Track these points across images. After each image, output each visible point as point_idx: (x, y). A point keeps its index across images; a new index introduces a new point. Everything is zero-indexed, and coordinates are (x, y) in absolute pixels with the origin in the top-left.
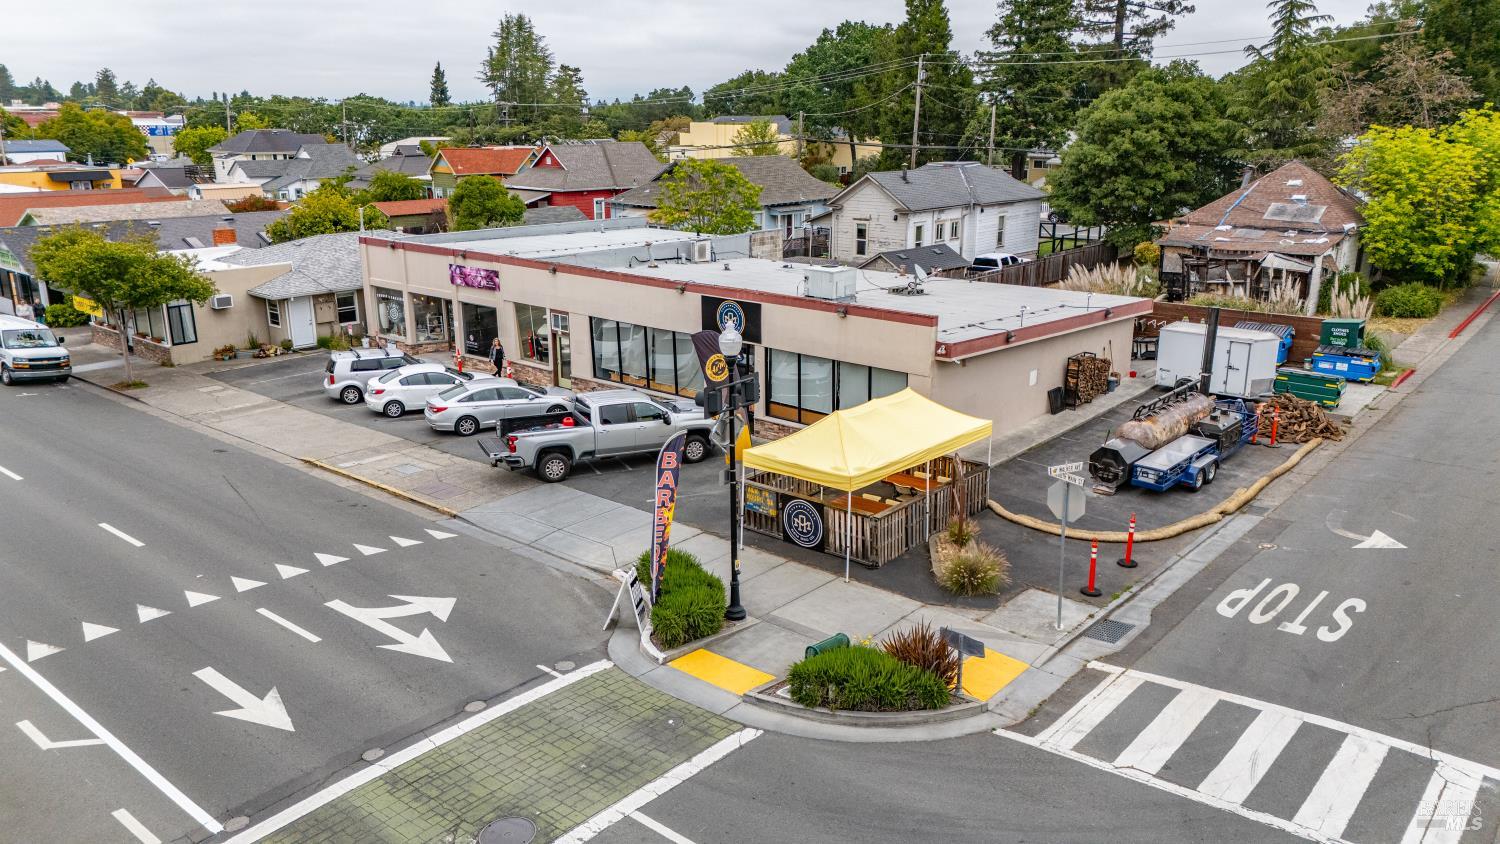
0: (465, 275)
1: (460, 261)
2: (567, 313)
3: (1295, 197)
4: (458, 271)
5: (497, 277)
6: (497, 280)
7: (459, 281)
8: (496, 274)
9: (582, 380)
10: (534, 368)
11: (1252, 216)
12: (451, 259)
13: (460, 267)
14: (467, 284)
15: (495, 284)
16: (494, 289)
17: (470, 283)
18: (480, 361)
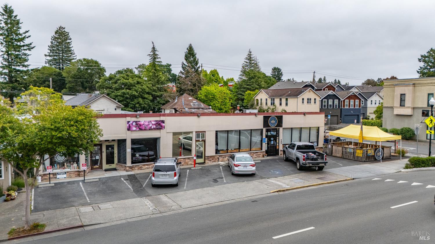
0: (140, 125)
1: (134, 119)
2: (205, 132)
3: (194, 101)
4: (134, 124)
5: (164, 123)
6: (163, 124)
7: (134, 129)
8: (163, 122)
9: (211, 157)
10: (184, 158)
11: (189, 106)
12: (128, 119)
13: (136, 122)
14: (141, 129)
15: (162, 126)
16: (160, 129)
17: (143, 128)
18: (144, 165)
